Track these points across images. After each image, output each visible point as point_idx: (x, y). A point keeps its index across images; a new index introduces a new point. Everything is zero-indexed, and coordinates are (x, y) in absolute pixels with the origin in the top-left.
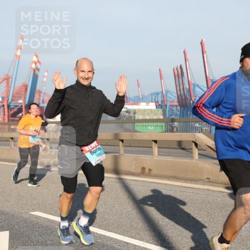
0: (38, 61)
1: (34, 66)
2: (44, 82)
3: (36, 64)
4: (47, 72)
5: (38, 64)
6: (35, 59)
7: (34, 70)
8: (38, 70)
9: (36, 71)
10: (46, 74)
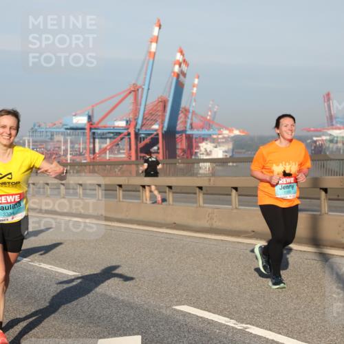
0: (184, 61)
1: (177, 69)
2: (193, 93)
3: (180, 65)
4: (198, 77)
5: (183, 66)
6: (179, 57)
7: (178, 76)
8: (184, 75)
9: (181, 77)
10: (196, 81)
